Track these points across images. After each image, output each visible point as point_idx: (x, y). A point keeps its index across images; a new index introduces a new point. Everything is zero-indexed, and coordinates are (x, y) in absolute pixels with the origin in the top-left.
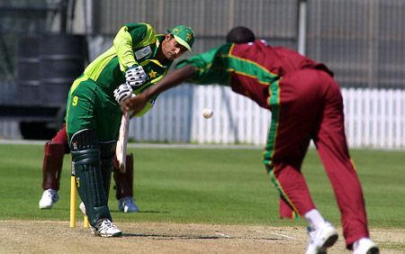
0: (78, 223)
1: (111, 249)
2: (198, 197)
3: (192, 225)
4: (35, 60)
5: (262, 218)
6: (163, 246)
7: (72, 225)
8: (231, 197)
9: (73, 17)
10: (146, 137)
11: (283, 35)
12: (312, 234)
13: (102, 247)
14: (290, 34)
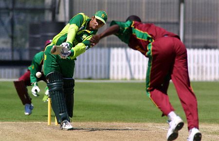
0: (52, 123)
1: (68, 137)
2: (121, 108)
3: (115, 123)
4: (38, 36)
5: (153, 119)
6: (96, 134)
7: (49, 124)
8: (139, 108)
9: (58, 13)
10: (99, 76)
11: (172, 21)
12: (170, 123)
13: (63, 135)
14: (176, 20)
